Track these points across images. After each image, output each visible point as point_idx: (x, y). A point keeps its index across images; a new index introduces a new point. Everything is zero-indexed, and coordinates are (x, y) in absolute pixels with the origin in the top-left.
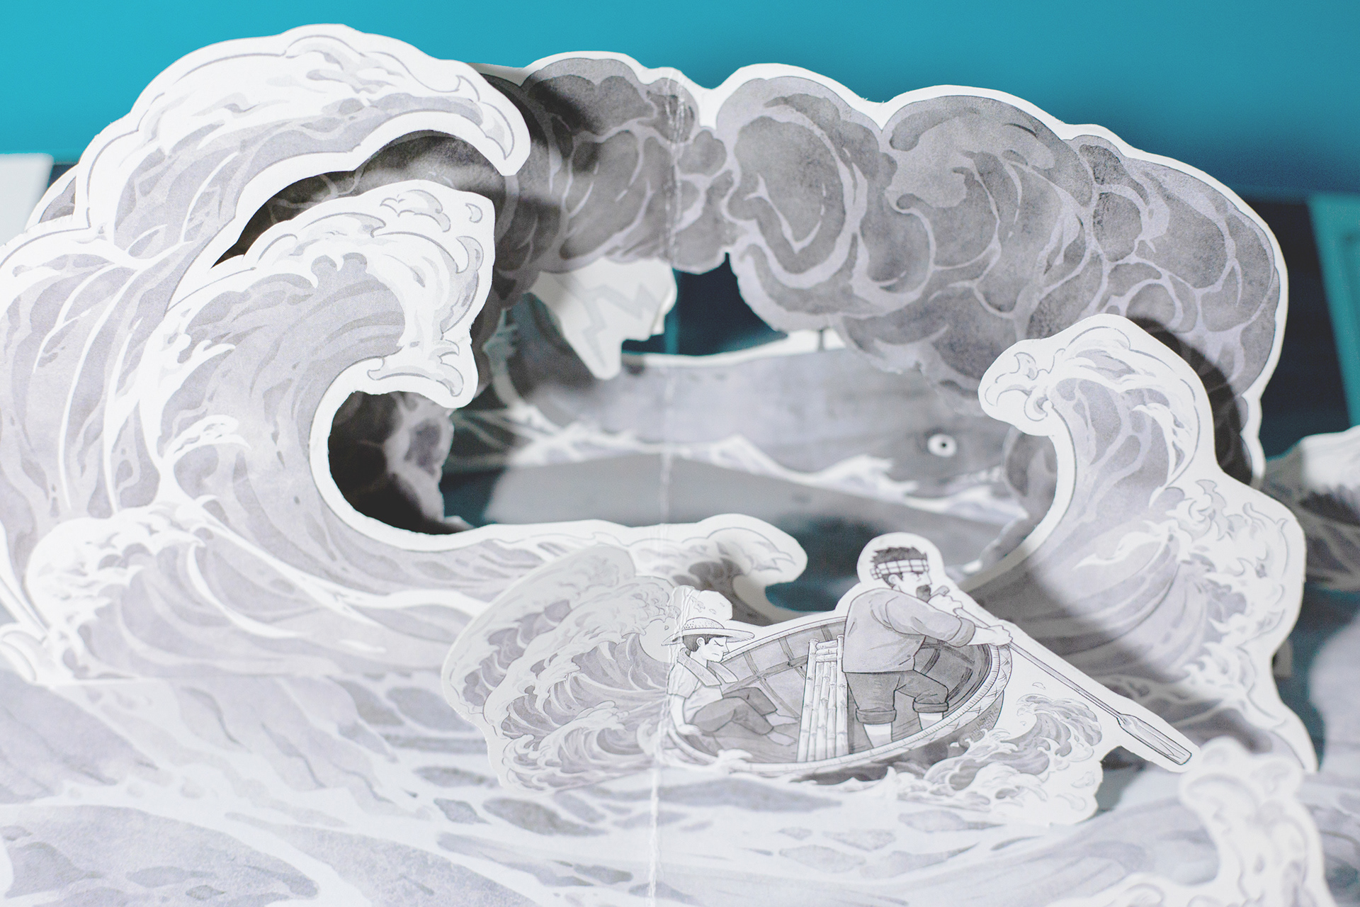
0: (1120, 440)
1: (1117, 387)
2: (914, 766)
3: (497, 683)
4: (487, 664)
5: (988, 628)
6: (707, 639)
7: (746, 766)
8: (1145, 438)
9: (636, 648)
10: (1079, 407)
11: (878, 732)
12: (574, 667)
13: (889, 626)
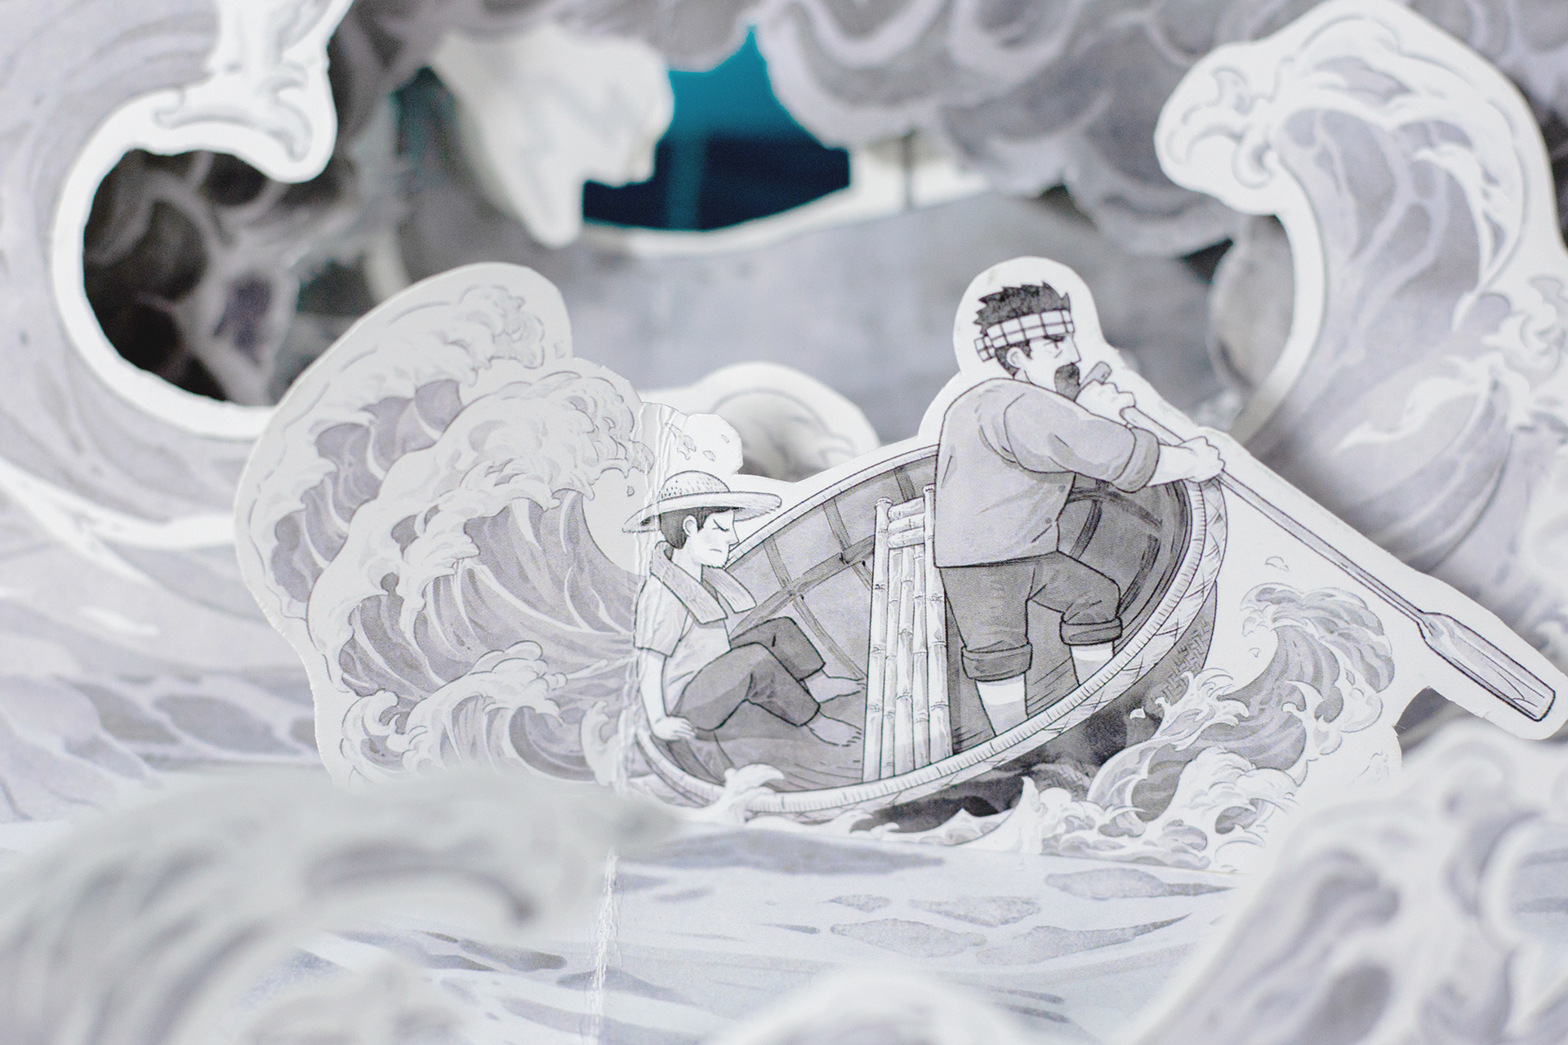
0: (1396, 213)
1: (1387, 119)
2: (1067, 770)
3: (332, 552)
4: (313, 497)
5: (1182, 444)
6: (701, 515)
7: (772, 800)
8: (1438, 207)
9: (577, 528)
10: (1324, 159)
11: (1002, 697)
12: (465, 546)
13: (1011, 460)
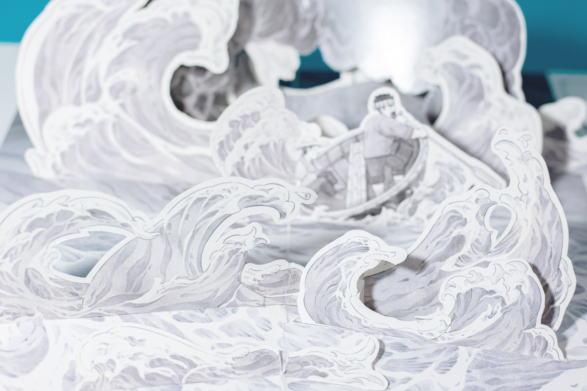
0: (466, 84)
1: (464, 64)
2: (393, 205)
3: (231, 149)
4: (227, 137)
7: (325, 214)
8: (475, 84)
9: (283, 149)
10: (450, 72)
11: (378, 188)
12: (259, 151)
13: (381, 133)
